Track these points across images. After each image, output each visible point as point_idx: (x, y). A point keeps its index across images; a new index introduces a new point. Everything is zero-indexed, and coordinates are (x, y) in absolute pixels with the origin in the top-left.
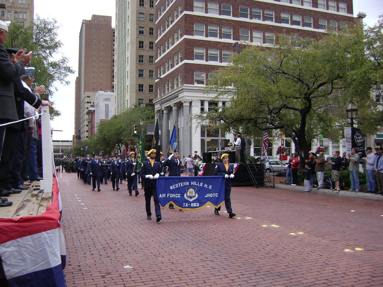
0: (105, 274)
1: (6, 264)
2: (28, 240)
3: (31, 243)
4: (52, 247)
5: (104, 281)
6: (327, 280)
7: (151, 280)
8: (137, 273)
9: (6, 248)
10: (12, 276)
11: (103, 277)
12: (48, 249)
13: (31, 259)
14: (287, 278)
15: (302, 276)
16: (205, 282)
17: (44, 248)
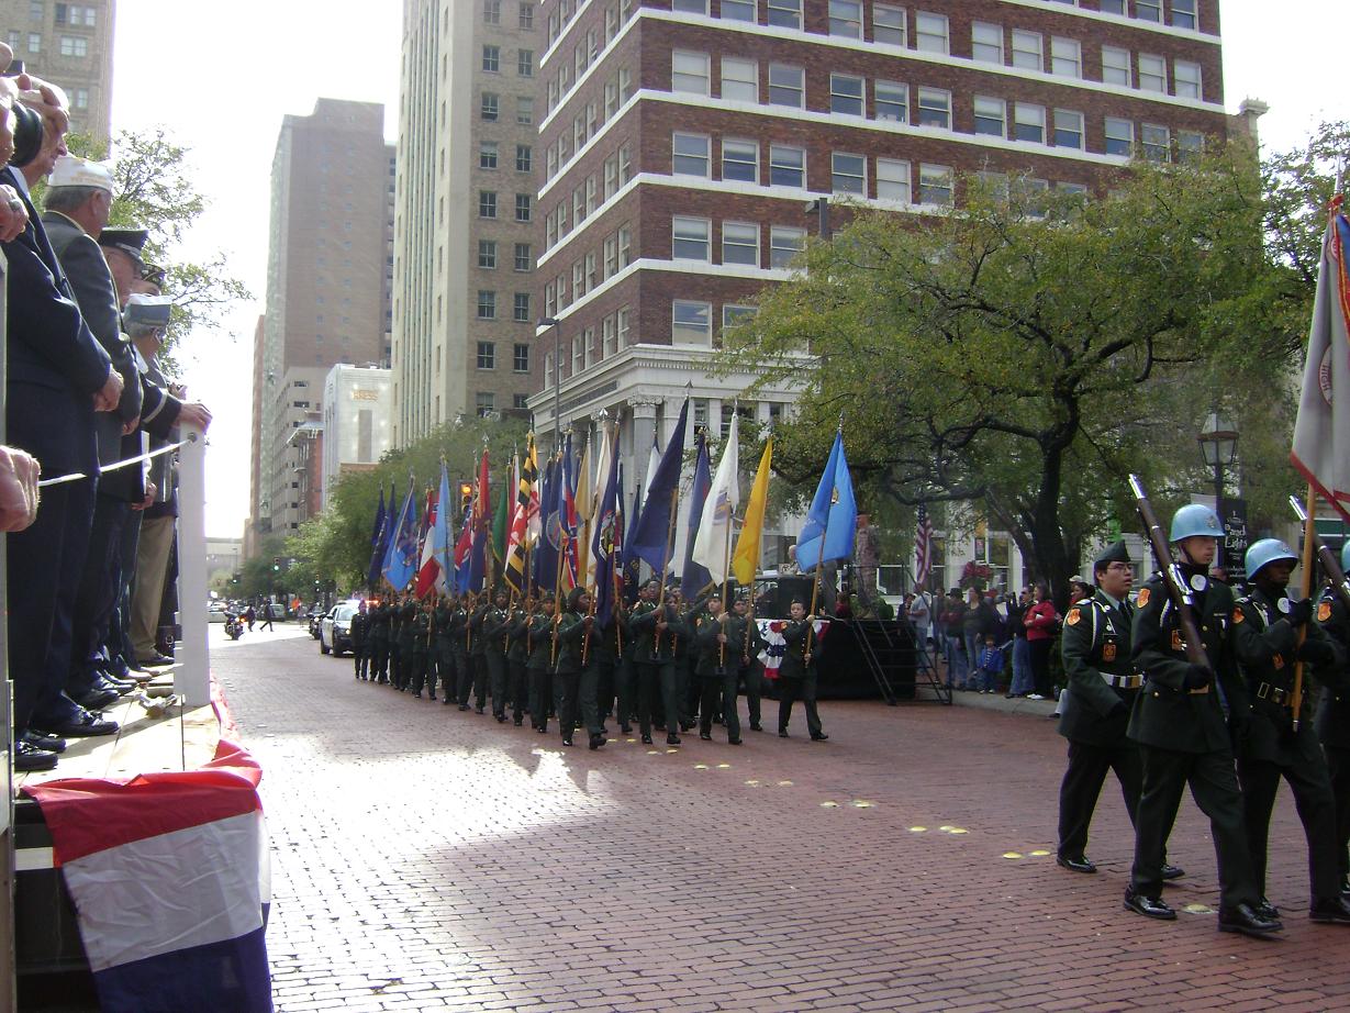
0: (382, 983)
1: (90, 922)
2: (162, 848)
3: (170, 858)
4: (234, 871)
5: (381, 1003)
8: (491, 978)
9: (88, 873)
10: (108, 962)
11: (377, 990)
12: (223, 880)
13: (167, 908)
17: (210, 873)
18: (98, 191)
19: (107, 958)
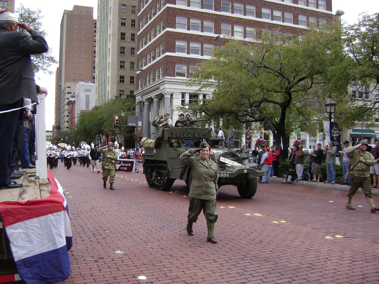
0: (97, 259)
1: (14, 246)
2: (34, 222)
3: (38, 225)
4: (58, 229)
5: (97, 265)
6: (311, 264)
7: (143, 264)
8: (129, 257)
9: (14, 230)
10: (20, 258)
11: (96, 261)
12: (54, 231)
13: (38, 241)
14: (274, 263)
15: (287, 260)
16: (195, 266)
17: (51, 229)
18: (14, 22)
19: (20, 256)
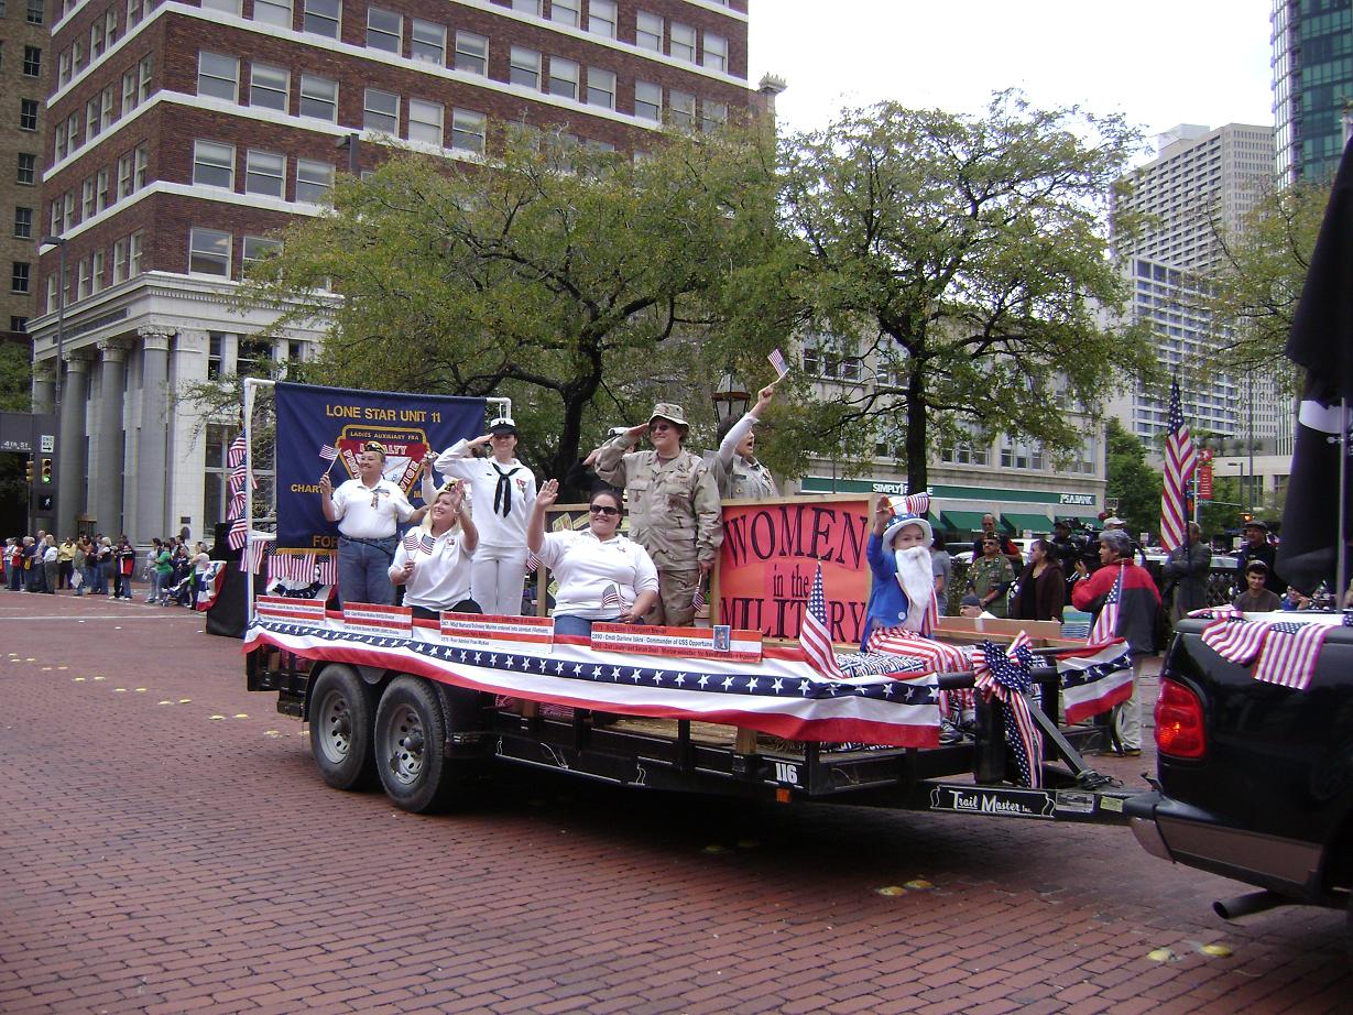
6: (655, 941)
7: (54, 977)
14: (530, 945)
15: (577, 934)
16: (254, 974)
